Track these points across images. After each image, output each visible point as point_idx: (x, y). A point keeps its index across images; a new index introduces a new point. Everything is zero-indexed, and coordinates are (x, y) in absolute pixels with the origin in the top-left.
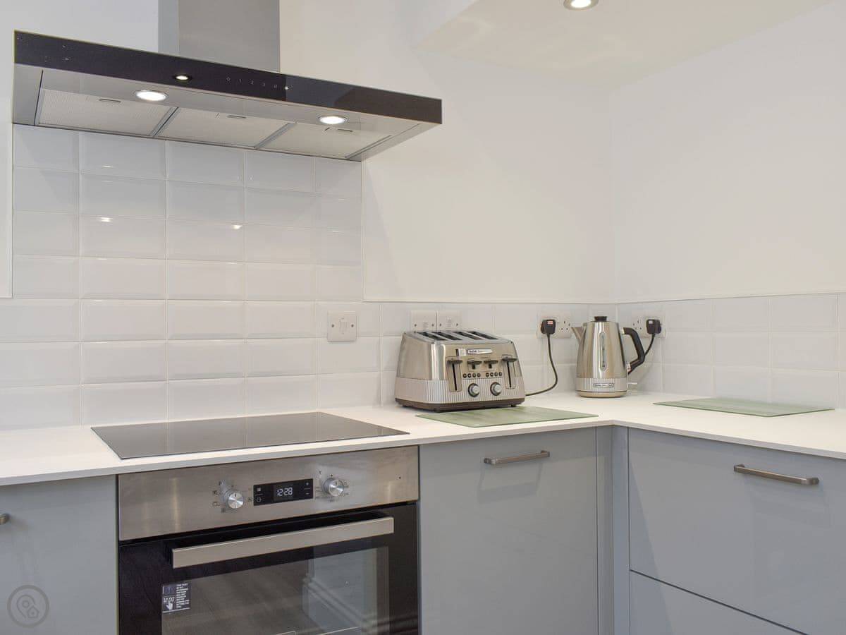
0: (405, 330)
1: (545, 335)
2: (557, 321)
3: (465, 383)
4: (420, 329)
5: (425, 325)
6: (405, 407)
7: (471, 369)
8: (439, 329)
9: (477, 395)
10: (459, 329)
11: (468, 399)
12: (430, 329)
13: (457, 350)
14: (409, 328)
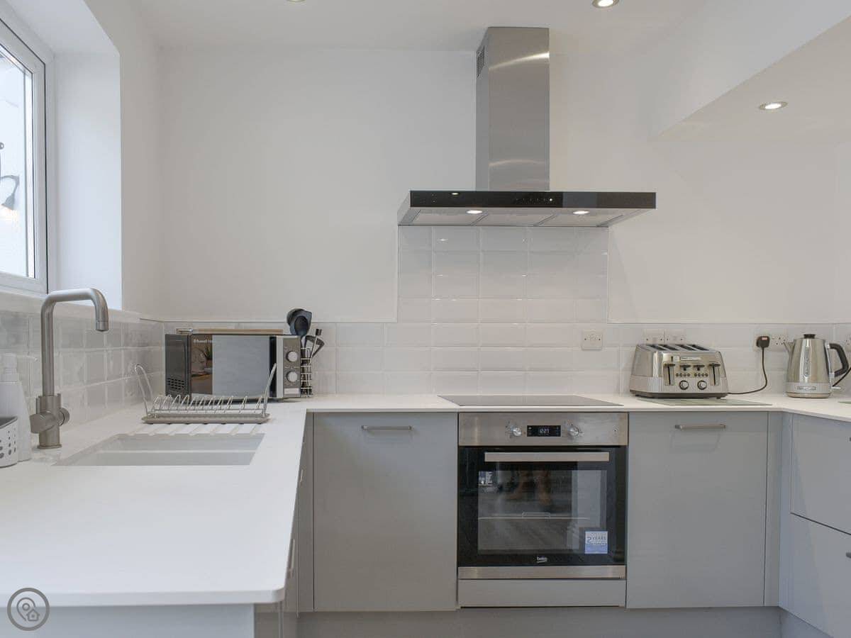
0: (637, 343)
1: (760, 349)
2: (770, 337)
3: (678, 380)
4: (651, 342)
5: (655, 339)
6: (637, 396)
7: (683, 371)
8: (666, 343)
9: (687, 388)
10: (680, 343)
11: (680, 391)
12: (658, 342)
13: (672, 357)
14: (643, 341)
